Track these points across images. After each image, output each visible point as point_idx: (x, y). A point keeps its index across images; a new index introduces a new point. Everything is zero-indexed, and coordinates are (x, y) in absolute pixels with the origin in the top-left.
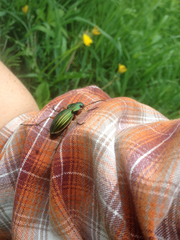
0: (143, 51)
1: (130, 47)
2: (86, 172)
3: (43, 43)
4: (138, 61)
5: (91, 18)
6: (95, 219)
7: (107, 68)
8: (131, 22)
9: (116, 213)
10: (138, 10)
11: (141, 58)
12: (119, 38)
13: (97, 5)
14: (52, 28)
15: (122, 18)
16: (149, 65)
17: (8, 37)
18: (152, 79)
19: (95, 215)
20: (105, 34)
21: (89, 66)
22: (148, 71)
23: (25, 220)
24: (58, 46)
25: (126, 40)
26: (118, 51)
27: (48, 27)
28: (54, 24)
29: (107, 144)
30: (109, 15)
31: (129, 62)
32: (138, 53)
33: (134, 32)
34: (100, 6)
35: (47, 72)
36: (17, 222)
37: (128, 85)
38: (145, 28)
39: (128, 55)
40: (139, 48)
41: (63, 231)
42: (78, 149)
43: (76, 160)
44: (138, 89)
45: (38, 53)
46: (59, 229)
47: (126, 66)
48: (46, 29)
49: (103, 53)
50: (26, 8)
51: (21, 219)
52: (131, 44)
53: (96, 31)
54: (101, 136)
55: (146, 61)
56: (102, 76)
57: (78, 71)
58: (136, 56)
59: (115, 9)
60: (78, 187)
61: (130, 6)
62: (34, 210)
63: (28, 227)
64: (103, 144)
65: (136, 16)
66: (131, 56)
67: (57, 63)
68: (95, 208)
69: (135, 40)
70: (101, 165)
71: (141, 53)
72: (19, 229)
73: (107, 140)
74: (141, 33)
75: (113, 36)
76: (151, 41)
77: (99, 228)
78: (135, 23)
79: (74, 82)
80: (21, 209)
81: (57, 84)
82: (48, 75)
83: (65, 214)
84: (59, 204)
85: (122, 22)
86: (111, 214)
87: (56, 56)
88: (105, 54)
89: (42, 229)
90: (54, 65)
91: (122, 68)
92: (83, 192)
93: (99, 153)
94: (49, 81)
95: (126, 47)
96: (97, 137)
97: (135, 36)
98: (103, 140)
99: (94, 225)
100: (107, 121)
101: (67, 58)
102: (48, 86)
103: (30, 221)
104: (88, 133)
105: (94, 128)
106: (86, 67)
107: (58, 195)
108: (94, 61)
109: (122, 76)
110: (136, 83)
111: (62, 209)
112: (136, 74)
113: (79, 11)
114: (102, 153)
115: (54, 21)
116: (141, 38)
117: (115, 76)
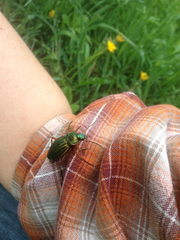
0: (166, 59)
1: (152, 55)
2: (134, 177)
3: (67, 48)
4: (160, 69)
5: (114, 26)
6: (142, 225)
7: (127, 74)
8: (154, 31)
9: (173, 219)
10: (161, 19)
11: (163, 66)
12: (142, 46)
13: (121, 13)
14: (77, 33)
15: (145, 27)
16: (171, 73)
17: (35, 40)
18: (174, 88)
19: (143, 221)
20: (129, 41)
21: (111, 73)
22: (169, 79)
23: (71, 221)
24: (82, 52)
25: (149, 48)
26: (141, 59)
27: (74, 33)
28: (79, 30)
29: (161, 150)
30: (132, 23)
31: (151, 70)
32: (161, 62)
33: (157, 41)
34: (124, 14)
35: (69, 76)
36: (63, 222)
37: (149, 93)
38: (168, 37)
39: (150, 62)
40: (161, 56)
41: (111, 234)
42: (127, 153)
43: (124, 164)
44: (158, 98)
45: (62, 57)
46: (107, 232)
47: (148, 74)
48: (71, 34)
49: (124, 60)
50: (53, 13)
51: (67, 219)
52: (153, 51)
53: (120, 38)
54: (153, 142)
55: (168, 69)
56: (123, 82)
57: (100, 77)
58: (158, 64)
59: (138, 18)
60: (124, 191)
61: (153, 15)
62: (78, 210)
63: (73, 228)
64: (157, 150)
65: (159, 25)
66: (153, 64)
67: (80, 68)
68: (143, 214)
69: (157, 48)
70: (155, 171)
71: (164, 62)
72: (65, 230)
73: (160, 146)
74: (164, 42)
75: (137, 43)
76: (174, 49)
77: (146, 234)
78: (158, 32)
79: (95, 88)
80: (68, 209)
81: (79, 88)
82: (71, 79)
83: (114, 217)
84: (108, 206)
85: (145, 31)
86: (169, 221)
87: (79, 61)
88: (127, 61)
89: (85, 231)
90: (76, 70)
91: (144, 75)
92: (129, 197)
93: (152, 159)
94: (72, 85)
95: (149, 54)
96: (149, 143)
97: (158, 44)
98: (155, 146)
99: (141, 230)
100: (157, 127)
101: (90, 64)
102: (71, 90)
103: (75, 222)
104: (138, 138)
105: (146, 134)
106: (107, 73)
107: (107, 197)
108: (116, 67)
109: (144, 83)
110: (157, 91)
111: (111, 212)
112: (158, 82)
113: (102, 18)
114: (156, 159)
115: (79, 26)
116: (163, 46)
117: (137, 83)
